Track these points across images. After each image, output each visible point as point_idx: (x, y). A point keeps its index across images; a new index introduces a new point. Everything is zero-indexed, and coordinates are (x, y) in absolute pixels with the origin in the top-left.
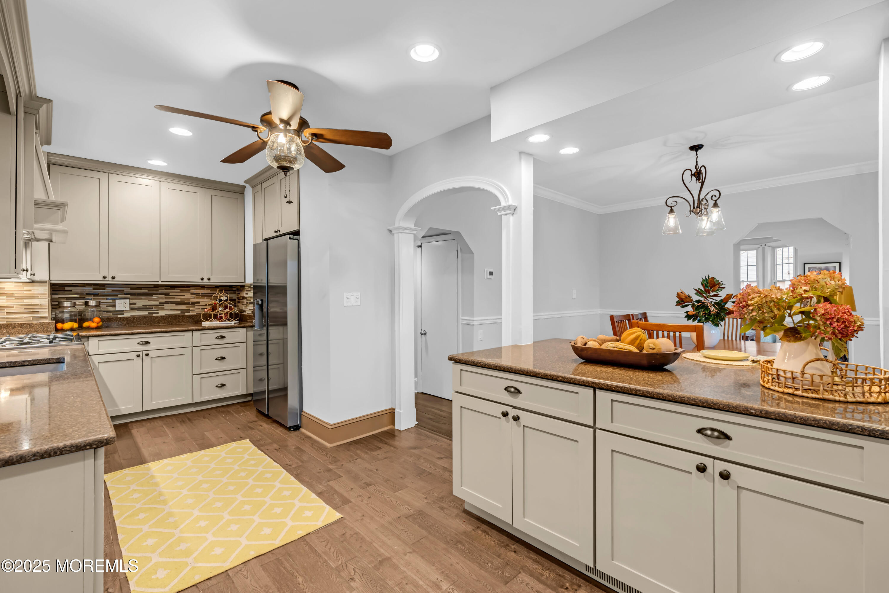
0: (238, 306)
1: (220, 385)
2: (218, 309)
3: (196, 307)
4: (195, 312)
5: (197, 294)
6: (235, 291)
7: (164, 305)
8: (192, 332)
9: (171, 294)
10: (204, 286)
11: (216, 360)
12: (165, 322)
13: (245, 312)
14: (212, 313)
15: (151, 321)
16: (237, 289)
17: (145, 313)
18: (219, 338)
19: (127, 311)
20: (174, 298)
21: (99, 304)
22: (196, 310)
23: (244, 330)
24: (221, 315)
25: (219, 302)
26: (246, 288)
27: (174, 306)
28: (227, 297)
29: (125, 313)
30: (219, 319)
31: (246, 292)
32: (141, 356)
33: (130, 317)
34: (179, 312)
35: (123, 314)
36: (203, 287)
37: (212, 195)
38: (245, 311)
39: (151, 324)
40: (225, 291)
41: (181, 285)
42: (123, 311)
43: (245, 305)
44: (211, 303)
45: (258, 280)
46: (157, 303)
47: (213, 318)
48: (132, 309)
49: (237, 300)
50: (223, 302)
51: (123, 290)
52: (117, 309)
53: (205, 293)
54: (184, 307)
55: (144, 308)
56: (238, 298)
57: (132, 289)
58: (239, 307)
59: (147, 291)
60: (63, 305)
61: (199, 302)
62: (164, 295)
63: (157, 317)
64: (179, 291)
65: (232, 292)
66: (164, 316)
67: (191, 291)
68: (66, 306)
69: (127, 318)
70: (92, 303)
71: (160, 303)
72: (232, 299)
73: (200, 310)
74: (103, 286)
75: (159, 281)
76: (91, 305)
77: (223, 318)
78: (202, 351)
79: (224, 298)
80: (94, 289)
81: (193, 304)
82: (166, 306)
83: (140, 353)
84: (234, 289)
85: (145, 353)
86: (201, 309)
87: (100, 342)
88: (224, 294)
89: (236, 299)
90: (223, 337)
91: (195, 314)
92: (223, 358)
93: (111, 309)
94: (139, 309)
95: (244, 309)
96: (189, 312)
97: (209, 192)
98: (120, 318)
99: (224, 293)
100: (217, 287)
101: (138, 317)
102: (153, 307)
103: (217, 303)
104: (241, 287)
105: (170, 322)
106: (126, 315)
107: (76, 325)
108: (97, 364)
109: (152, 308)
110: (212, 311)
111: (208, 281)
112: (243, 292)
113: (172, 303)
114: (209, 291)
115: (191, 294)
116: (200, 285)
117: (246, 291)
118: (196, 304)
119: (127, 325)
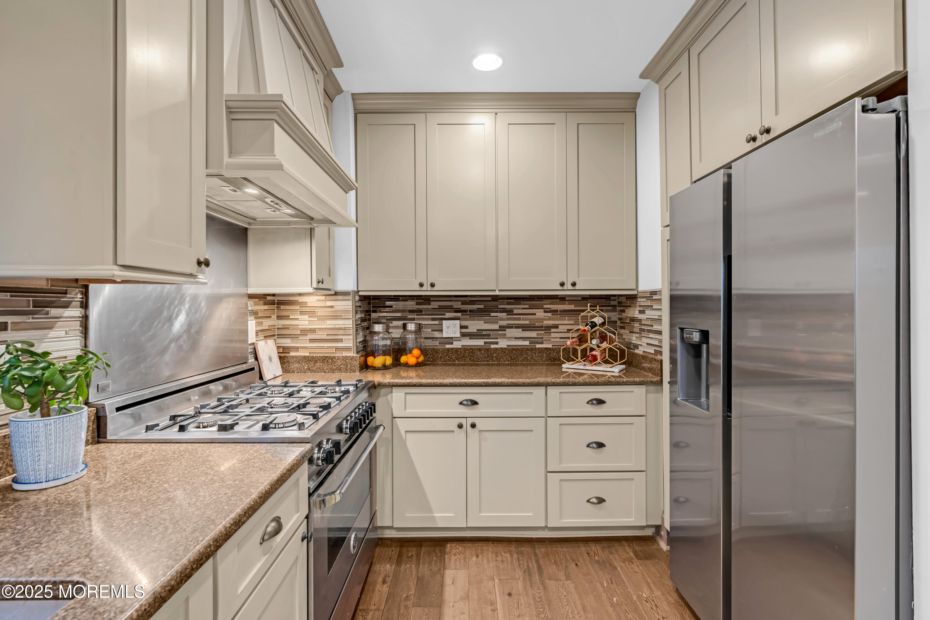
0: (622, 335)
1: (594, 500)
2: (589, 342)
3: (553, 335)
4: (551, 343)
5: (554, 312)
6: (616, 306)
7: (505, 330)
8: (546, 387)
9: (515, 311)
10: (565, 298)
11: (588, 448)
12: (507, 359)
13: (638, 348)
14: (579, 349)
15: (488, 355)
16: (620, 303)
17: (480, 342)
18: (593, 404)
19: (457, 339)
20: (519, 319)
21: (420, 328)
22: (552, 340)
23: (642, 389)
24: (594, 353)
25: (592, 329)
26: (639, 300)
27: (518, 333)
28: (604, 318)
29: (455, 343)
30: (591, 362)
31: (638, 309)
32: (464, 426)
33: (461, 349)
34: (527, 343)
35: (452, 343)
36: (562, 299)
37: (578, 124)
38: (636, 346)
39: (487, 361)
40: (599, 306)
41: (530, 296)
42: (452, 338)
43: (638, 335)
44: (576, 327)
45: (678, 284)
46: (496, 327)
47: (579, 359)
48: (463, 335)
49: (619, 322)
50: (598, 327)
51: (452, 306)
52: (445, 335)
53: (565, 311)
54: (534, 334)
55: (478, 335)
56: (620, 319)
57: (463, 303)
58: (624, 337)
59: (482, 306)
60: (374, 329)
61: (556, 327)
62: (505, 314)
63: (496, 349)
64: (527, 306)
65: (611, 308)
66: (505, 349)
67: (545, 306)
68: (377, 330)
69: (457, 350)
70: (411, 327)
71: (500, 327)
72: (612, 323)
73: (559, 340)
74: (427, 299)
75: (495, 290)
76: (410, 329)
77: (599, 360)
78: (563, 427)
79: (598, 320)
80: (417, 304)
81: (548, 328)
82: (510, 332)
83: (463, 421)
84: (613, 303)
85: (470, 421)
86: (560, 338)
87: (408, 397)
88: (598, 312)
89: (616, 322)
90: (600, 402)
91: (550, 346)
92: (600, 445)
93: (437, 334)
94: (471, 336)
95: (633, 342)
96: (542, 343)
97: (574, 119)
98: (448, 349)
99: (598, 310)
100: (585, 298)
101: (471, 349)
102: (491, 333)
103: (588, 331)
104: (626, 298)
105: (514, 359)
106: (457, 345)
107: (389, 360)
108: (403, 433)
109: (489, 335)
110: (580, 345)
111: (571, 288)
112: (632, 308)
113: (518, 326)
114: (572, 307)
115: (545, 312)
116: (557, 295)
117: (640, 306)
118: (553, 330)
119: (457, 361)
